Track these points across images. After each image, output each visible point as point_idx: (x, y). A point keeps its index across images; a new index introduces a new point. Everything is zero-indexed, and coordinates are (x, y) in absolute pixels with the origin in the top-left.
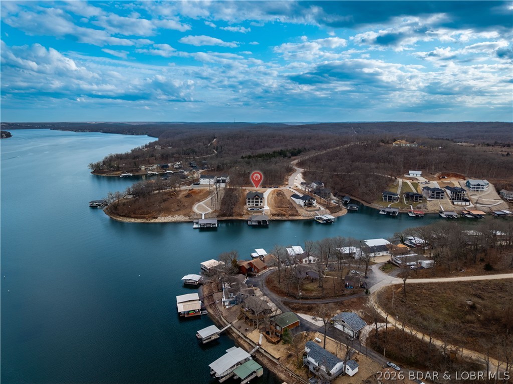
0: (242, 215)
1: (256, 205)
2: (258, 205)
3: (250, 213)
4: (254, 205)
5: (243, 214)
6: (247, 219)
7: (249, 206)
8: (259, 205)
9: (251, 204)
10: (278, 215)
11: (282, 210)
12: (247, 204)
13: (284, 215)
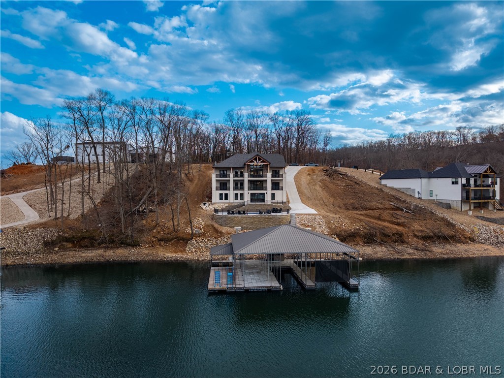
0: (182, 241)
1: (254, 198)
2: (262, 198)
3: (225, 229)
4: (247, 198)
5: (192, 236)
6: (206, 256)
7: (223, 204)
8: (268, 198)
9: (231, 193)
10: (369, 239)
11: (379, 219)
12: (216, 194)
13: (400, 239)
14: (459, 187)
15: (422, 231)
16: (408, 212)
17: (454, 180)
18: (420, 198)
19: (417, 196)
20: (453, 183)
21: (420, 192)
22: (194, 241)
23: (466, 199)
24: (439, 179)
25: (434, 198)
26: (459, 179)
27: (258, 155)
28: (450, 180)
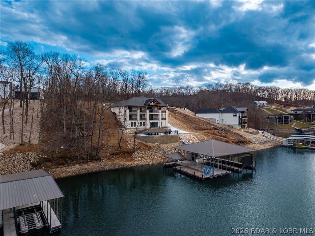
0: (127, 154)
3: (151, 145)
5: (134, 150)
7: (133, 129)
8: (160, 125)
14: (237, 118)
15: (235, 140)
16: (222, 130)
17: (234, 115)
18: (219, 123)
19: (217, 122)
20: (234, 116)
21: (219, 120)
22: (137, 153)
23: (240, 124)
24: (227, 114)
25: (224, 123)
26: (237, 114)
27: (154, 99)
28: (232, 114)
